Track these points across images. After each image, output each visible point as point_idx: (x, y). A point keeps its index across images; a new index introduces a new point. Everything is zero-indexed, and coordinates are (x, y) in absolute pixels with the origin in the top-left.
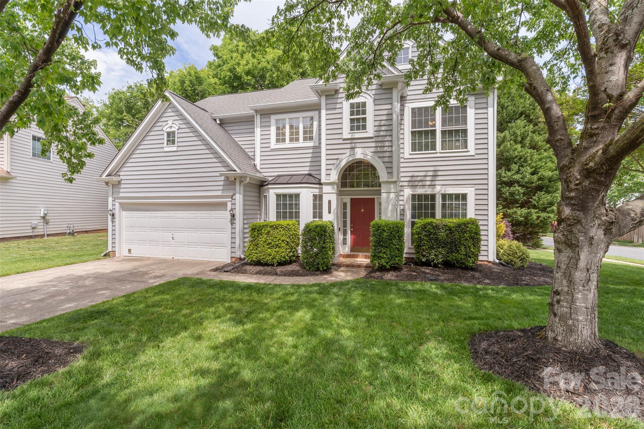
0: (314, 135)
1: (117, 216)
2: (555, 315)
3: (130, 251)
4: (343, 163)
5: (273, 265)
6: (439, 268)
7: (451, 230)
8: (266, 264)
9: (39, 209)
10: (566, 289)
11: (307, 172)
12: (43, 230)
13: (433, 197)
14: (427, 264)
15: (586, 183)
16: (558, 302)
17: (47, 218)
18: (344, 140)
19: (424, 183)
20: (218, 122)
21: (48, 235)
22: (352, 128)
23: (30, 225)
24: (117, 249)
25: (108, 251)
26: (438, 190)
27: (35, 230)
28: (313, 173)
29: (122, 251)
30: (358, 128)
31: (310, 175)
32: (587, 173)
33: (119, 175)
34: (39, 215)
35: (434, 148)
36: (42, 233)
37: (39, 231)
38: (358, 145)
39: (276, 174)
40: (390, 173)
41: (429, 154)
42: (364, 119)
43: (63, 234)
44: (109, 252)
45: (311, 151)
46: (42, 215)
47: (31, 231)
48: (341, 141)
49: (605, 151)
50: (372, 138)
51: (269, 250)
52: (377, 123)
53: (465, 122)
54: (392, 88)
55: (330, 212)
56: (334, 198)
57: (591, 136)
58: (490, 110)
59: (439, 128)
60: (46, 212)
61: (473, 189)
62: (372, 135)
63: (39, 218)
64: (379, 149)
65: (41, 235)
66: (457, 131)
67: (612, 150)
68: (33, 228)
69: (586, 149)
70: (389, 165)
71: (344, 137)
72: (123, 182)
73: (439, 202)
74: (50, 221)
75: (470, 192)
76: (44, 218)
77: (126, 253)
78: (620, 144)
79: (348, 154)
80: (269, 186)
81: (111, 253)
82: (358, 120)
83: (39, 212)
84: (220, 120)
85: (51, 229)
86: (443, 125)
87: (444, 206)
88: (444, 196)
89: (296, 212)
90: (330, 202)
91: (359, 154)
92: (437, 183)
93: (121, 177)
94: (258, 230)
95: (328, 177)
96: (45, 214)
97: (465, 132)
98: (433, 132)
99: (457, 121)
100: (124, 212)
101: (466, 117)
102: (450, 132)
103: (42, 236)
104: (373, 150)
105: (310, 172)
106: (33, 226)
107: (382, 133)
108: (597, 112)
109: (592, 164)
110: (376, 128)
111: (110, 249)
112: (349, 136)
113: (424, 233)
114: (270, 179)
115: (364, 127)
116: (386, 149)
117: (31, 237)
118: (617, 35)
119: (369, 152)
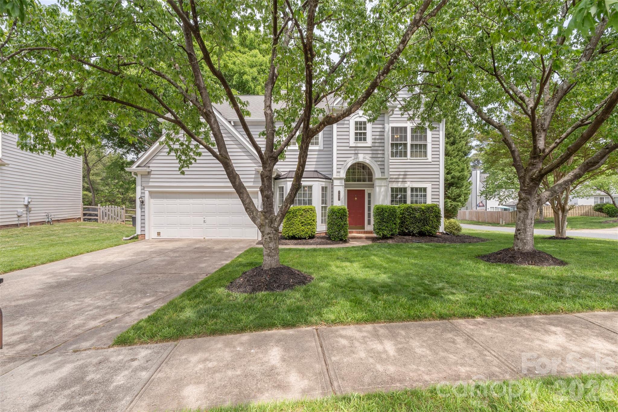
0: (319, 141)
1: (146, 203)
2: (518, 239)
3: (159, 234)
4: (349, 164)
5: (305, 239)
6: (416, 236)
7: (423, 211)
8: (300, 238)
9: (23, 197)
10: (523, 228)
11: (313, 169)
12: (25, 219)
13: (405, 189)
14: (408, 234)
15: (531, 184)
16: (519, 234)
17: (30, 206)
18: (350, 147)
19: (398, 180)
20: (233, 124)
21: (31, 224)
22: (356, 139)
23: (16, 213)
24: (146, 233)
25: (136, 235)
26: (408, 185)
27: (20, 219)
28: (318, 170)
29: (151, 234)
30: (360, 140)
31: (316, 171)
32: (532, 180)
33: (149, 167)
34: (23, 203)
35: (406, 155)
36: (25, 222)
37: (23, 220)
38: (360, 152)
39: (288, 170)
40: (383, 173)
41: (402, 160)
42: (365, 134)
43: (42, 223)
44: (138, 235)
45: (317, 153)
46: (26, 203)
47: (17, 219)
48: (348, 148)
49: (540, 172)
50: (370, 147)
51: (303, 227)
52: (374, 137)
53: (426, 139)
54: (384, 114)
55: (339, 200)
56: (342, 190)
57: (533, 165)
58: (441, 133)
59: (409, 142)
60: (30, 200)
61: (430, 184)
62: (370, 145)
63: (23, 206)
64: (374, 156)
65: (24, 224)
66: (420, 145)
67: (543, 172)
68: (19, 216)
69: (531, 170)
70: (382, 167)
71: (351, 145)
72: (152, 173)
73: (409, 193)
74: (32, 209)
75: (428, 186)
76: (27, 206)
77: (155, 236)
78: (547, 170)
79: (353, 158)
80: (288, 180)
81: (140, 237)
82: (360, 134)
83: (23, 200)
84: (234, 122)
85: (33, 218)
86: (412, 139)
87: (412, 196)
88: (412, 189)
89: (309, 200)
90: (339, 192)
91: (361, 158)
92: (406, 180)
93: (151, 168)
94: (293, 213)
95: (338, 174)
96: (29, 202)
97: (425, 146)
98: (405, 145)
99: (421, 139)
100: (152, 200)
101: (426, 135)
102: (416, 145)
103: (26, 224)
104: (370, 155)
105: (316, 169)
106: (20, 214)
107: (377, 145)
108: (535, 156)
109: (534, 176)
110: (373, 141)
111: (138, 232)
112: (354, 145)
113: (407, 214)
114: (283, 173)
115: (365, 139)
116: (379, 156)
117: (16, 225)
118: (542, 125)
119: (368, 157)
